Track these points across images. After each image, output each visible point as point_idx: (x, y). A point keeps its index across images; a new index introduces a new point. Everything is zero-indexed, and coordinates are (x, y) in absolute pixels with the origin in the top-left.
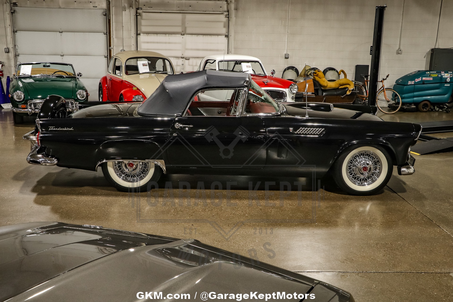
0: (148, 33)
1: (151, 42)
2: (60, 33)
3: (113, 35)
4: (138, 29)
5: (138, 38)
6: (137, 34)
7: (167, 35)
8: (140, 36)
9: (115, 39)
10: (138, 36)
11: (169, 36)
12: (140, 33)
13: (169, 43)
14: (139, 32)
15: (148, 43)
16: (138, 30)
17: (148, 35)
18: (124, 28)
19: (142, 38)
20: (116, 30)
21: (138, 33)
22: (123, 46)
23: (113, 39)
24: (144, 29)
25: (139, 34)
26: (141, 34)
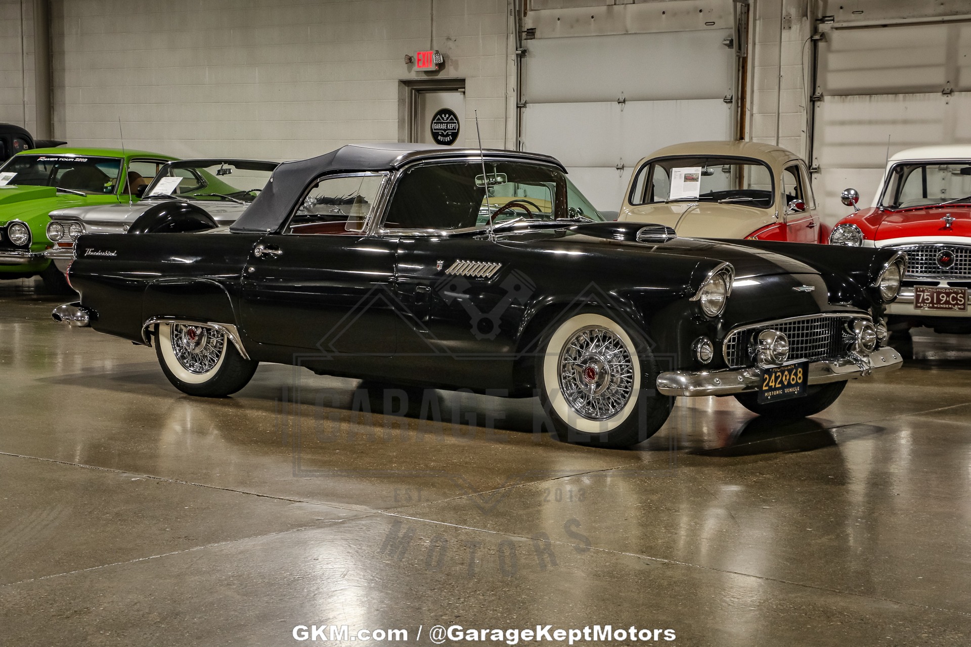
0: (844, 94)
1: (851, 123)
2: (620, 104)
3: (752, 103)
4: (818, 82)
5: (817, 110)
6: (814, 99)
7: (901, 96)
8: (822, 102)
9: (757, 117)
10: (817, 104)
11: (904, 100)
12: (824, 94)
13: (905, 122)
14: (819, 91)
15: (843, 123)
16: (818, 84)
17: (844, 100)
18: (783, 80)
19: (829, 109)
20: (761, 89)
21: (817, 93)
22: (778, 137)
23: (752, 115)
24: (832, 80)
25: (820, 99)
26: (827, 98)
